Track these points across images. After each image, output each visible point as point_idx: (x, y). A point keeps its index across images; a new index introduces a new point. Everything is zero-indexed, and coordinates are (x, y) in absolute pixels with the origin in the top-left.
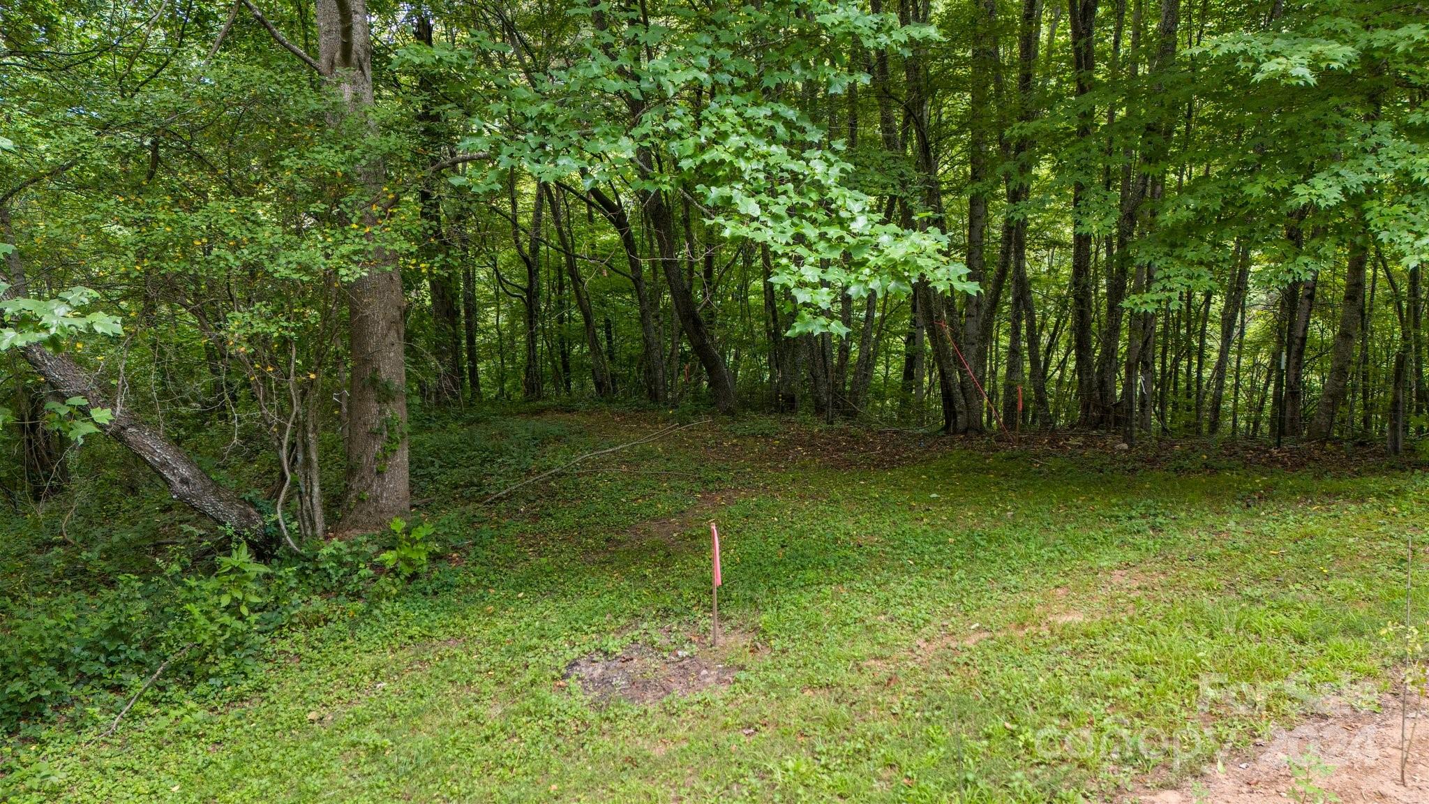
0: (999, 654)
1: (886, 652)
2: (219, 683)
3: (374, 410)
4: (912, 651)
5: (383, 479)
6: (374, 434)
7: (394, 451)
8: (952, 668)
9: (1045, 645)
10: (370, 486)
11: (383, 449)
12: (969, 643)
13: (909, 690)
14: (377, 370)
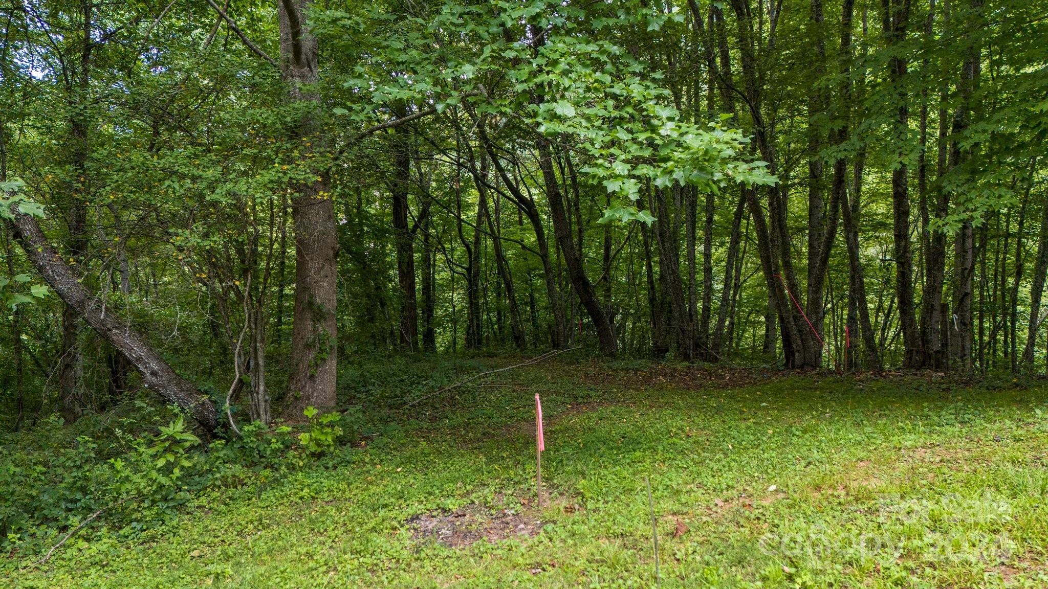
0: (793, 510)
1: (685, 509)
2: (139, 527)
3: (310, 328)
4: (710, 509)
5: (314, 382)
6: (309, 346)
7: (324, 360)
8: (742, 521)
9: (840, 504)
10: (304, 387)
11: (315, 358)
12: (765, 503)
13: (698, 539)
14: (312, 296)
